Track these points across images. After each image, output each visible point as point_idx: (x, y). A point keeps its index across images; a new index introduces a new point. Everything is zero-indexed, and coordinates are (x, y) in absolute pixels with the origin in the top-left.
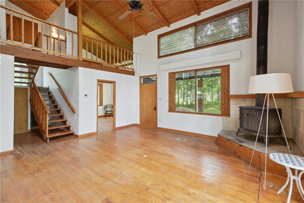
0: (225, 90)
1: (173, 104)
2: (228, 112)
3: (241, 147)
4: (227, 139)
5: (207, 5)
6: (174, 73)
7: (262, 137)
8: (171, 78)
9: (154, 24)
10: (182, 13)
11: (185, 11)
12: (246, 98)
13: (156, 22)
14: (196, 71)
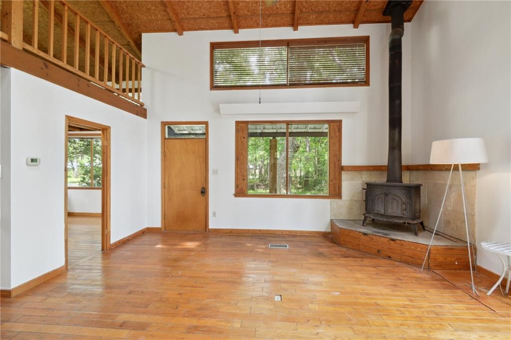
0: (335, 158)
1: (245, 181)
2: (339, 191)
3: (392, 242)
4: (361, 234)
5: (311, 17)
6: (247, 123)
7: (408, 223)
8: (240, 133)
9: (208, 17)
10: (269, 15)
11: (277, 14)
12: (362, 170)
13: (214, 15)
14: (288, 123)
